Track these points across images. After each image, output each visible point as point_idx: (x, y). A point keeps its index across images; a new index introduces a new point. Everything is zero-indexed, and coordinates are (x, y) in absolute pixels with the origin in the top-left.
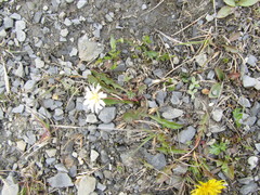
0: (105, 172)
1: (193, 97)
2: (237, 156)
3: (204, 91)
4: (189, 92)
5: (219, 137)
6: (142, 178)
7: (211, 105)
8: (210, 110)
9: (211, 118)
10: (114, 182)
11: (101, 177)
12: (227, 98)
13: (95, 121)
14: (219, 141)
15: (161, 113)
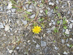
0: (12, 25)
1: (35, 7)
2: (46, 23)
3: (38, 5)
4: (34, 5)
5: (41, 17)
6: (21, 27)
7: (40, 9)
8: (39, 10)
9: (40, 12)
10: (14, 28)
11: (11, 27)
12: (44, 7)
13: (11, 12)
14: (41, 18)
15: (27, 10)
